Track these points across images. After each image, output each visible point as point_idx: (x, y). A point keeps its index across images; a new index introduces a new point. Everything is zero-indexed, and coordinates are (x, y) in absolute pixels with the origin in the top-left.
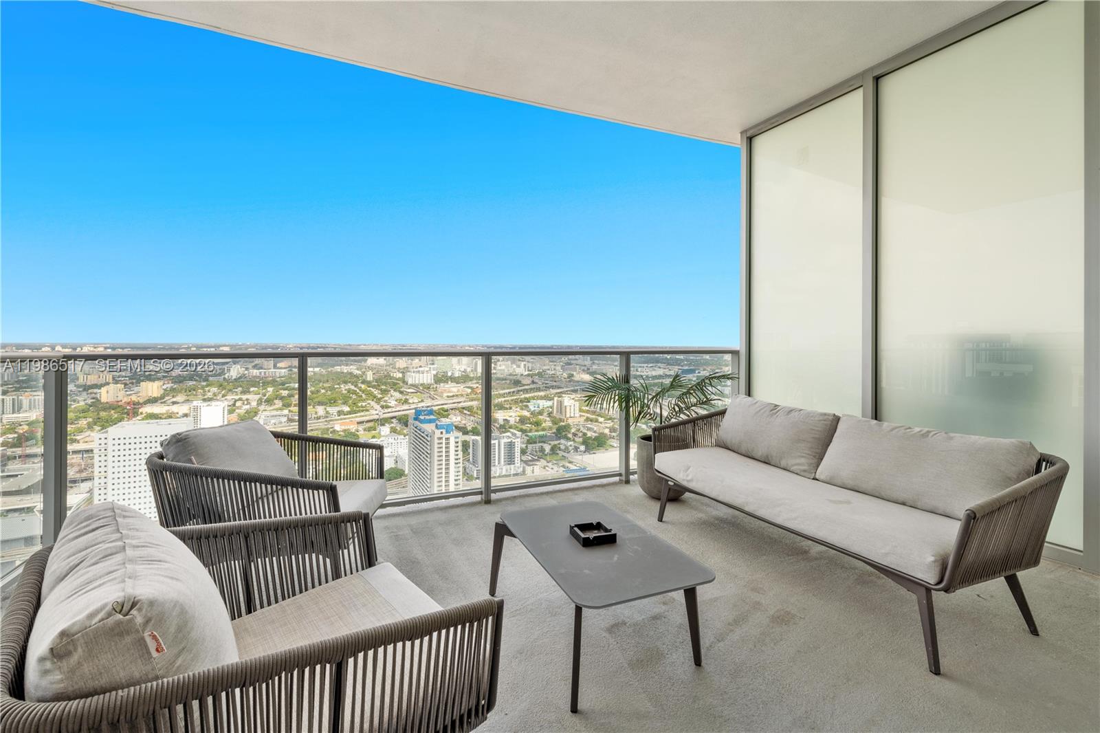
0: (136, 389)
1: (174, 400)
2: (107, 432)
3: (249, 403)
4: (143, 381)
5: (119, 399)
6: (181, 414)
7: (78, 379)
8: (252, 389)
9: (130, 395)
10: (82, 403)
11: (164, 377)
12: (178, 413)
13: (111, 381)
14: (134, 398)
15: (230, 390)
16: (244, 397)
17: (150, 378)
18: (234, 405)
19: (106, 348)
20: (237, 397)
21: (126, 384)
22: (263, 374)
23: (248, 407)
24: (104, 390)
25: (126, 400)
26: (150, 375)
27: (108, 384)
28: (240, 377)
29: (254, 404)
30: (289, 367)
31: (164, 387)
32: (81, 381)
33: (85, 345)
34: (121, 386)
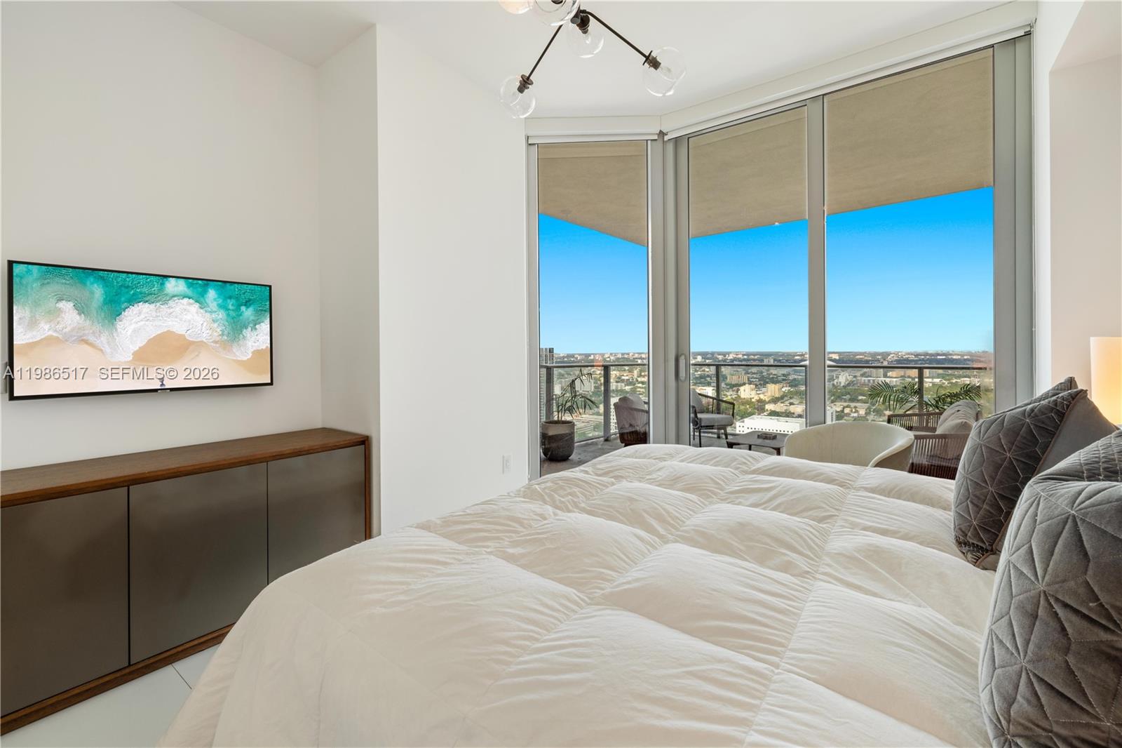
0: (764, 390)
1: (791, 401)
2: (743, 422)
3: (857, 411)
4: (768, 383)
5: (752, 396)
6: (796, 415)
7: (726, 378)
8: (860, 398)
9: (759, 394)
10: (729, 397)
11: (784, 380)
12: (794, 413)
13: (747, 382)
14: (762, 397)
15: (839, 397)
16: (853, 405)
17: (774, 381)
18: (843, 411)
19: (743, 355)
20: (845, 404)
21: (756, 385)
22: (871, 382)
23: (856, 415)
24: (742, 388)
25: (756, 398)
26: (773, 378)
27: (744, 384)
28: (849, 385)
29: (862, 412)
30: (902, 377)
31: (783, 390)
32: (728, 381)
33: (731, 353)
34: (752, 386)
